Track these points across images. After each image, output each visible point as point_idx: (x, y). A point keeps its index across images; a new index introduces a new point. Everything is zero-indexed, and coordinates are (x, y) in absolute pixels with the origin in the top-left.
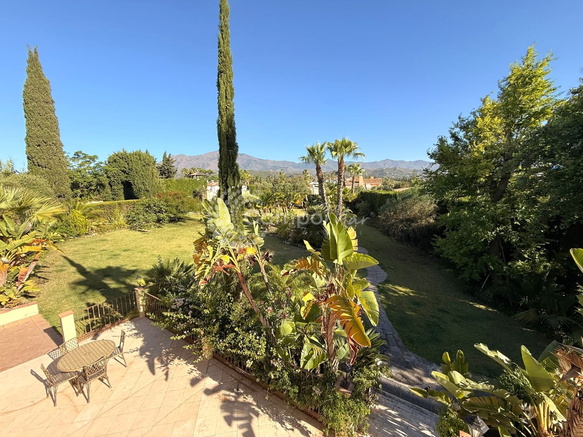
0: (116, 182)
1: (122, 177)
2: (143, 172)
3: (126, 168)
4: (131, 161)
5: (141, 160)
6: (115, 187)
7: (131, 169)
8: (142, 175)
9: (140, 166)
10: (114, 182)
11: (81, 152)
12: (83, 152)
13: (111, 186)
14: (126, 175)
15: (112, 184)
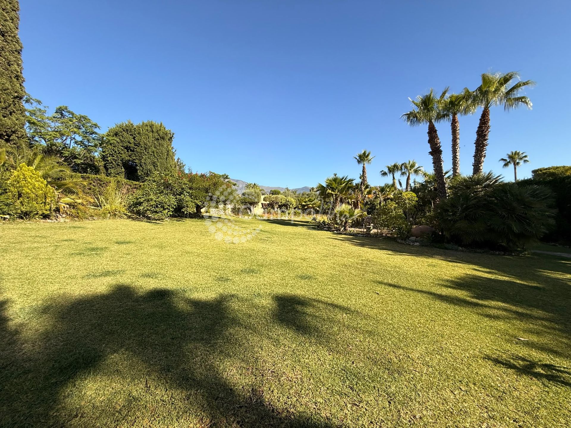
0: (114, 162)
1: (124, 156)
2: (155, 147)
3: (130, 143)
4: (139, 133)
5: (153, 131)
6: (112, 171)
7: (138, 145)
8: (153, 152)
9: (151, 139)
10: (112, 162)
11: (66, 108)
12: (69, 109)
13: (107, 170)
14: (130, 153)
15: (109, 166)
